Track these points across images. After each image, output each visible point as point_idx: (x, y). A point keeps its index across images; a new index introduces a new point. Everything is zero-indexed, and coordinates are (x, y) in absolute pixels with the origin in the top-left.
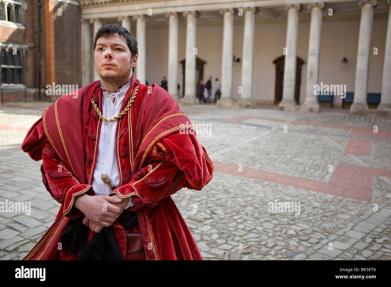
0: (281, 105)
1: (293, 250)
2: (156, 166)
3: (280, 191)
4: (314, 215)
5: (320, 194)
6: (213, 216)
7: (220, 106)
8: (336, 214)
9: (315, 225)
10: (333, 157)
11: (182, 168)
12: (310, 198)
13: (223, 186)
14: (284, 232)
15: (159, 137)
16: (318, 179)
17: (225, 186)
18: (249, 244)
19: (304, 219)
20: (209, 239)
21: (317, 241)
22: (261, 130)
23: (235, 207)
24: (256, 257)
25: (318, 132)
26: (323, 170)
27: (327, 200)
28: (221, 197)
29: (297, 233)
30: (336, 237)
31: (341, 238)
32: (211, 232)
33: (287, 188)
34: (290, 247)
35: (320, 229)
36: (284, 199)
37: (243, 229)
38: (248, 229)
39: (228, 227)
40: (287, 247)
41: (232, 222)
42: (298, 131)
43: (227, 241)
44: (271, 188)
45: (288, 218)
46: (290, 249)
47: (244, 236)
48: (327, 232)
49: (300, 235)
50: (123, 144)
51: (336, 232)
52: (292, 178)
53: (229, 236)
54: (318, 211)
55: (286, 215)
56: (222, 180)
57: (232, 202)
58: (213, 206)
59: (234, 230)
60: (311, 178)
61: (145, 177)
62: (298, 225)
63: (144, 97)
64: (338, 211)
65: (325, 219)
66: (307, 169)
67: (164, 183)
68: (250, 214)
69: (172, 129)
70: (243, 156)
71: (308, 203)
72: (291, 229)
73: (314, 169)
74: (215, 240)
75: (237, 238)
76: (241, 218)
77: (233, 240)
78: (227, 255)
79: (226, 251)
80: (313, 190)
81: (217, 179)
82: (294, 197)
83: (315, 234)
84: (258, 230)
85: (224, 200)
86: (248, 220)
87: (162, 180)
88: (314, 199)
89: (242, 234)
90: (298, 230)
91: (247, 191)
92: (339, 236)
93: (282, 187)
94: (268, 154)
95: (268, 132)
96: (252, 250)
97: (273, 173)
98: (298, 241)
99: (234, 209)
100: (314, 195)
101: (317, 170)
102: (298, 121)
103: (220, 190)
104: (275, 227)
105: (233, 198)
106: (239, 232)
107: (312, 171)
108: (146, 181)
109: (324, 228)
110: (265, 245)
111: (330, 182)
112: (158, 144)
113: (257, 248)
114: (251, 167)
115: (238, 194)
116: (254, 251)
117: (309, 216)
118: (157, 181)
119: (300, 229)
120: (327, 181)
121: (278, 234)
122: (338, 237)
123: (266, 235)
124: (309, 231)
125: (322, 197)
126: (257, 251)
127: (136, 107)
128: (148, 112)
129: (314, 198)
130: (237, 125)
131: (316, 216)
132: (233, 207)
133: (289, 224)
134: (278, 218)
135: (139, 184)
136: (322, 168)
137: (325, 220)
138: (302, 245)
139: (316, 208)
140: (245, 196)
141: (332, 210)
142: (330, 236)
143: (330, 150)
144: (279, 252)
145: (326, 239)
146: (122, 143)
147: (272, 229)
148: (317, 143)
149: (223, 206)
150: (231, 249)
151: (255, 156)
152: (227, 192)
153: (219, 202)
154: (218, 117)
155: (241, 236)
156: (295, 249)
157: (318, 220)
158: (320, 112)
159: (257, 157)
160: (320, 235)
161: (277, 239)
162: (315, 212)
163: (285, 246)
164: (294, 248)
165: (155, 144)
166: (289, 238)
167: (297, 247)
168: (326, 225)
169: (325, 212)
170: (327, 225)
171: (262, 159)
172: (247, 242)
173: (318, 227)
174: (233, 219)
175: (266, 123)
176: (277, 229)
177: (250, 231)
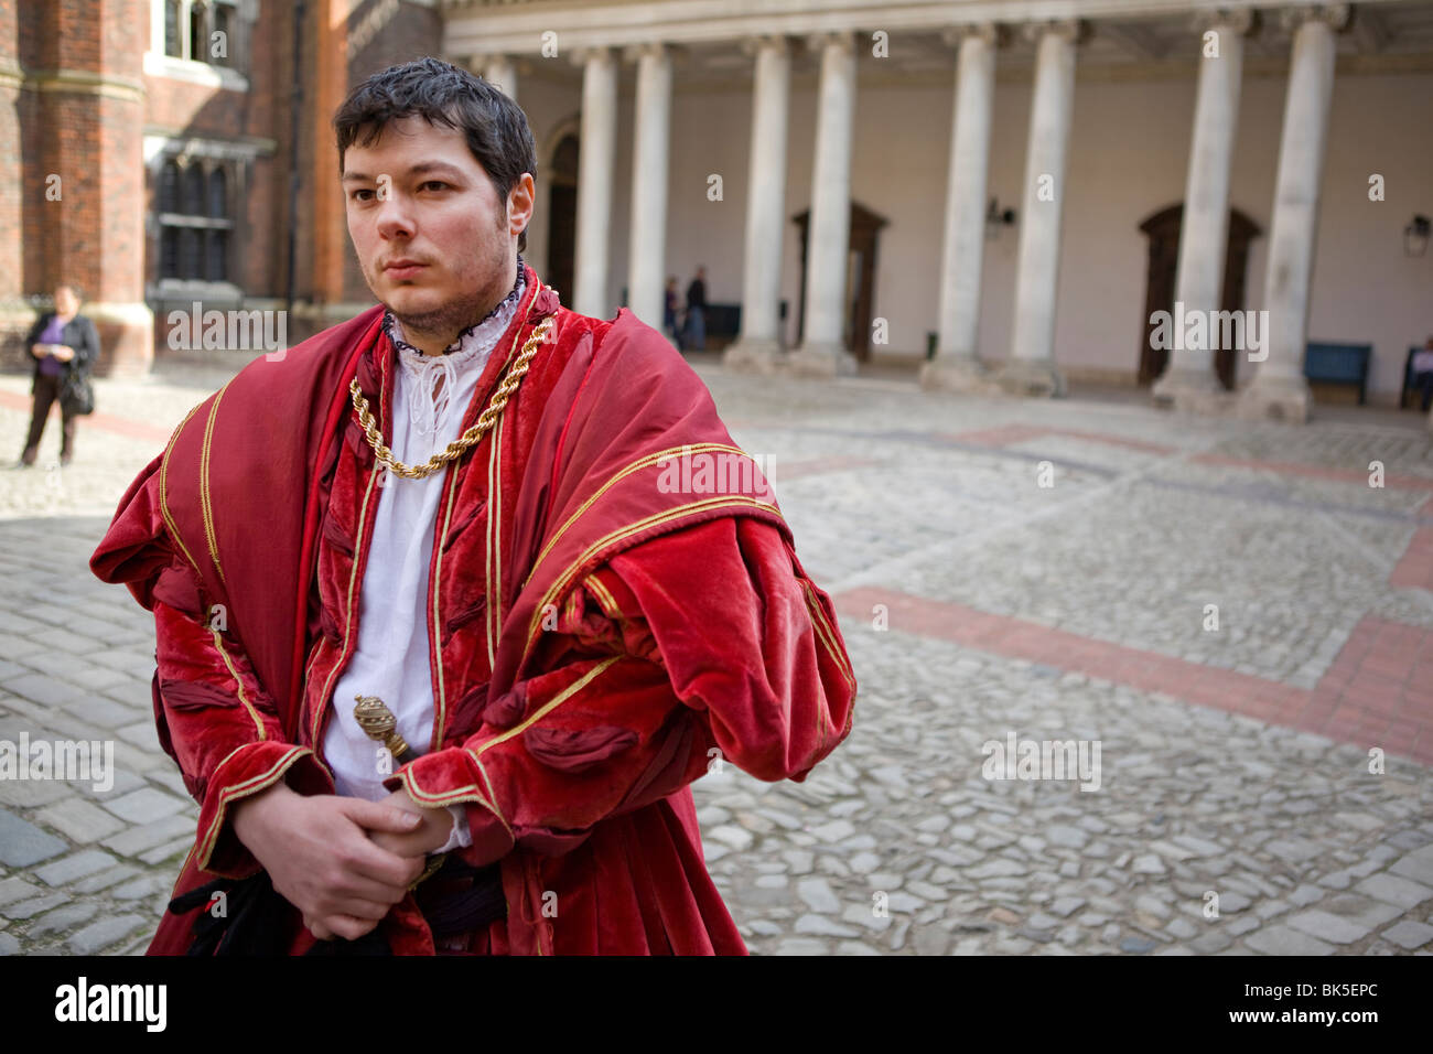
0: (1160, 388)
1: (1145, 929)
2: (581, 675)
3: (1123, 711)
4: (1243, 807)
5: (1276, 730)
6: (868, 787)
7: (933, 387)
8: (1332, 808)
9: (1242, 845)
10: (1341, 594)
11: (685, 692)
12: (1234, 742)
13: (915, 680)
14: (1121, 861)
15: (597, 550)
16: (1274, 676)
17: (919, 682)
18: (988, 896)
19: (1203, 820)
20: (842, 870)
21: (1245, 903)
22: (1079, 481)
23: (948, 760)
24: (1008, 945)
25: (1296, 497)
26: (1298, 642)
27: (1300, 753)
28: (905, 720)
29: (1170, 870)
30: (1320, 893)
31: (1335, 899)
32: (851, 844)
33: (1153, 703)
34: (1137, 919)
35: (1260, 861)
36: (1136, 743)
37: (970, 844)
38: (988, 842)
39: (917, 831)
40: (1126, 918)
41: (930, 816)
42: (1220, 491)
43: (906, 880)
44: (1092, 696)
45: (1142, 812)
46: (1139, 925)
47: (972, 866)
48: (1285, 875)
49: (1183, 879)
50: (457, 569)
51: (1318, 878)
52: (1177, 666)
53: (917, 865)
54: (1260, 795)
55: (1139, 803)
56: (911, 660)
57: (942, 744)
58: (869, 754)
59: (939, 845)
60: (1247, 670)
61: (531, 722)
62: (1178, 839)
63: (561, 372)
64: (1340, 798)
65: (1285, 823)
66: (1237, 634)
67: (607, 750)
68: (1002, 791)
69: (657, 517)
70: (998, 574)
71: (1223, 763)
72: (1149, 852)
73: (1262, 634)
74: (864, 876)
75: (943, 874)
76: (967, 801)
77: (927, 878)
78: (902, 929)
79: (900, 918)
80: (1249, 714)
81: (893, 656)
82: (1176, 735)
83: (1238, 879)
84: (1024, 851)
85: (911, 734)
86: (992, 811)
87: (600, 742)
88: (1249, 749)
89: (965, 861)
90: (1174, 859)
91: (1000, 706)
92: (1333, 891)
93: (1134, 697)
94: (1093, 571)
95: (1102, 489)
96: (995, 918)
97: (1104, 644)
98: (1171, 897)
99: (947, 768)
100: (1253, 734)
101: (1275, 639)
102: (1224, 454)
103: (900, 696)
104: (1089, 843)
105: (945, 727)
106: (954, 852)
107: (1255, 642)
108: (532, 739)
109: (1276, 859)
110: (1044, 905)
111: (1320, 688)
112: (587, 581)
113: (1015, 912)
114: (1023, 616)
115: (964, 715)
116: (1001, 925)
117: (1224, 811)
118: (577, 746)
119: (1184, 854)
120: (1309, 685)
121: (1099, 867)
122: (1326, 896)
123: (1054, 868)
124: (1215, 867)
125: (1285, 743)
126: (1015, 924)
127: (523, 413)
128: (571, 433)
129: (1252, 743)
130: (989, 460)
131: (1250, 812)
132: (941, 759)
133: (1142, 834)
134: (1107, 810)
135: (502, 751)
136: (1293, 634)
137: (1283, 829)
138: (1184, 914)
139: (1255, 780)
140: (992, 722)
141: (1315, 792)
142: (1294, 889)
143: (1336, 568)
144: (1095, 935)
145: (1278, 898)
146: (454, 565)
147: (1078, 850)
148: (1288, 537)
149: (907, 754)
150: (919, 910)
151: (1044, 576)
152: (924, 703)
153: (892, 739)
154: (918, 425)
155: (958, 867)
156: (1157, 929)
157: (1257, 829)
158: (1310, 419)
159: (1051, 580)
160: (1255, 884)
161: (1093, 889)
162: (1246, 796)
163: (1119, 914)
164: (1153, 923)
165: (577, 582)
166: (1137, 884)
167: (1165, 921)
168: (1286, 849)
169: (1289, 799)
170: (1291, 847)
171: (1069, 589)
172: (981, 889)
173: (1252, 854)
174: (936, 804)
175: (1097, 455)
176: (1098, 849)
177: (995, 852)
